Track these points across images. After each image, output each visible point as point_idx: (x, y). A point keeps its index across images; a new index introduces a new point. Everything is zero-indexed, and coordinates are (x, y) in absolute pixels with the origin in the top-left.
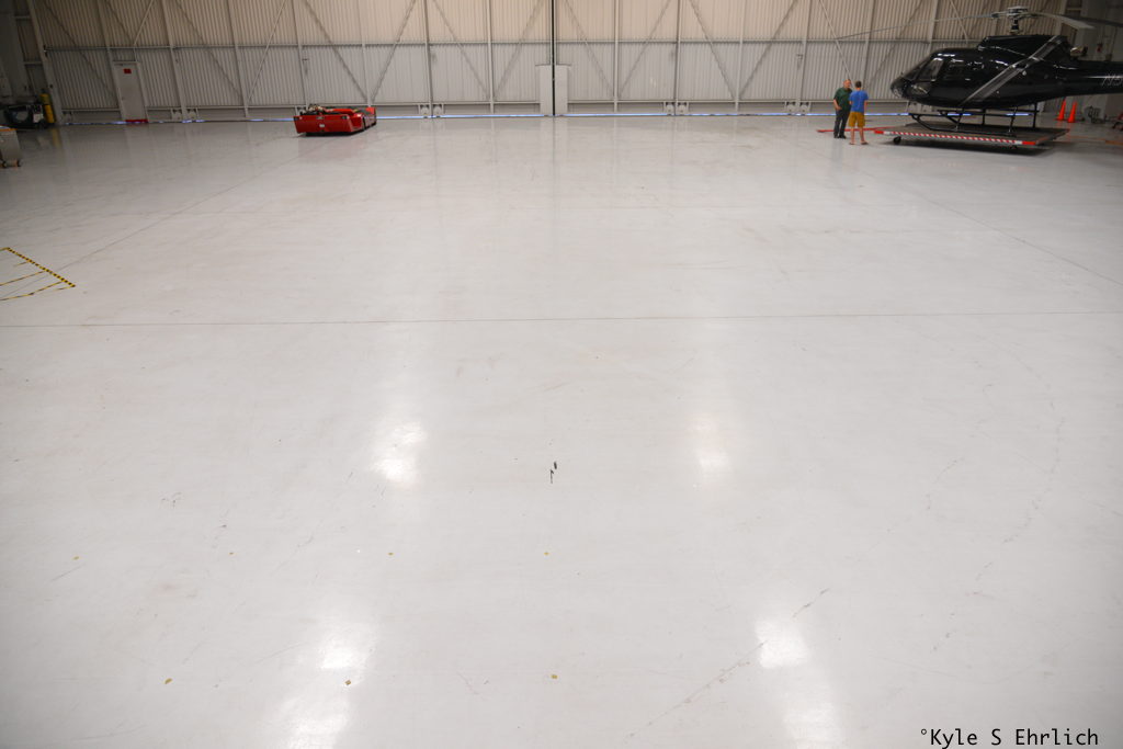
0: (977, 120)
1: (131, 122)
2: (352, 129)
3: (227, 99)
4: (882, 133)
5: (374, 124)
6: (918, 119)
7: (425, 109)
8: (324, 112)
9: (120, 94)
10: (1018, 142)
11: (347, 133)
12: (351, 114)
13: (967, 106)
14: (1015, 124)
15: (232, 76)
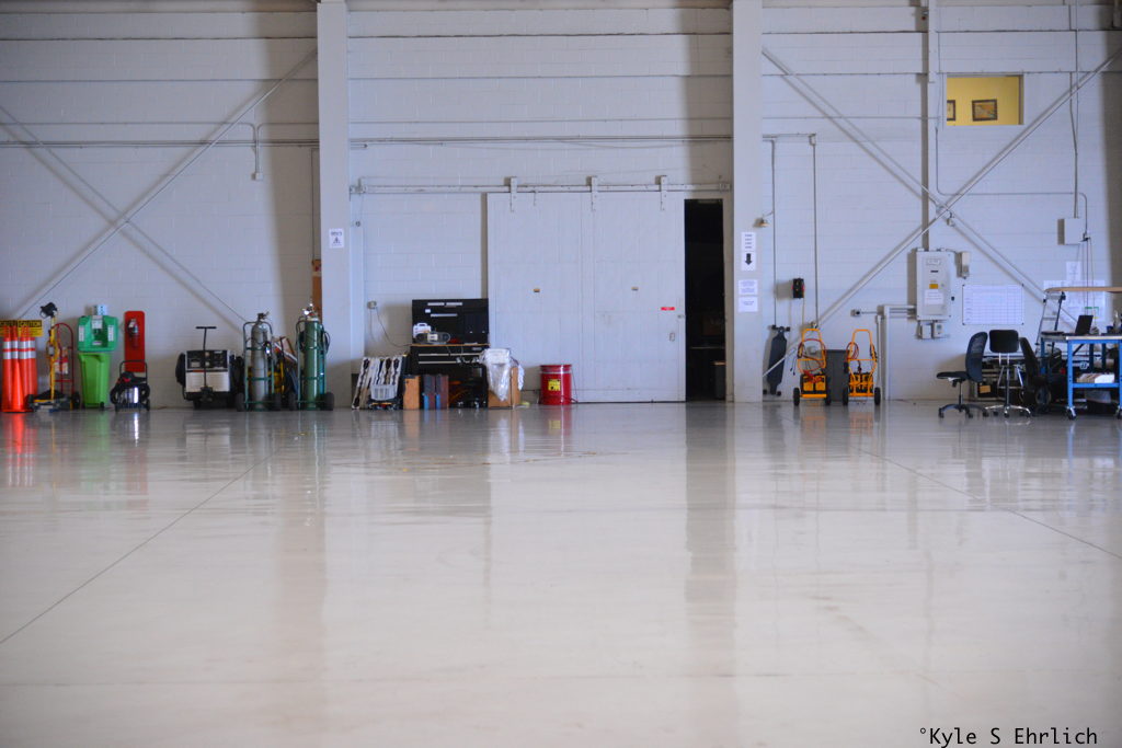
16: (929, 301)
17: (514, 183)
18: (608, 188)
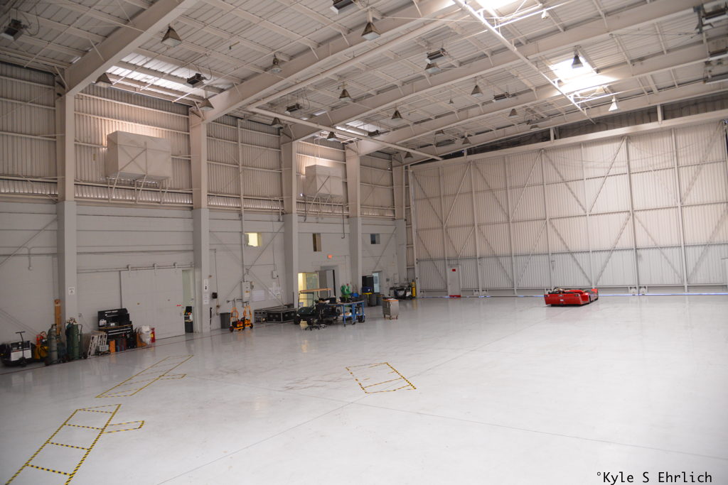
1: (452, 297)
2: (582, 302)
3: (505, 284)
5: (597, 299)
7: (633, 290)
8: (563, 292)
9: (449, 282)
11: (578, 305)
12: (581, 293)
15: (509, 272)
16: (246, 296)
17: (130, 267)
18: (159, 267)
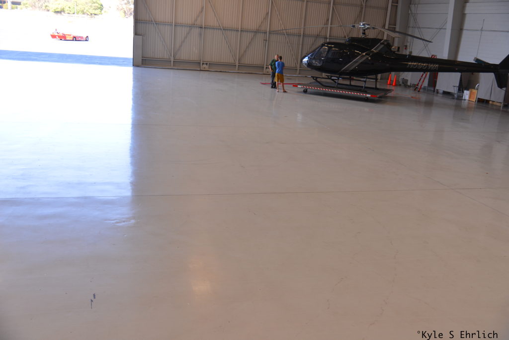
0: (347, 82)
4: (297, 86)
6: (316, 80)
10: (368, 96)
13: (341, 74)
14: (366, 86)
